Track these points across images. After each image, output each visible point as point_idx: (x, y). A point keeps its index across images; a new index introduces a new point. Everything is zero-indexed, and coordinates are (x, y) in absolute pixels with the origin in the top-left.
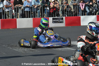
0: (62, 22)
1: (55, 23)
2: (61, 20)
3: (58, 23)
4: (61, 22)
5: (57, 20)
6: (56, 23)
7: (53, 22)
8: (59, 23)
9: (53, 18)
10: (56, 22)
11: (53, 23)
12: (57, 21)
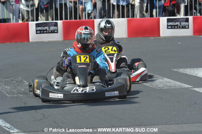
0: (187, 27)
1: (172, 28)
2: (184, 24)
3: (178, 28)
4: (184, 27)
5: (176, 23)
6: (174, 28)
7: (168, 26)
8: (180, 28)
9: (168, 19)
10: (174, 26)
11: (168, 28)
12: (177, 25)
